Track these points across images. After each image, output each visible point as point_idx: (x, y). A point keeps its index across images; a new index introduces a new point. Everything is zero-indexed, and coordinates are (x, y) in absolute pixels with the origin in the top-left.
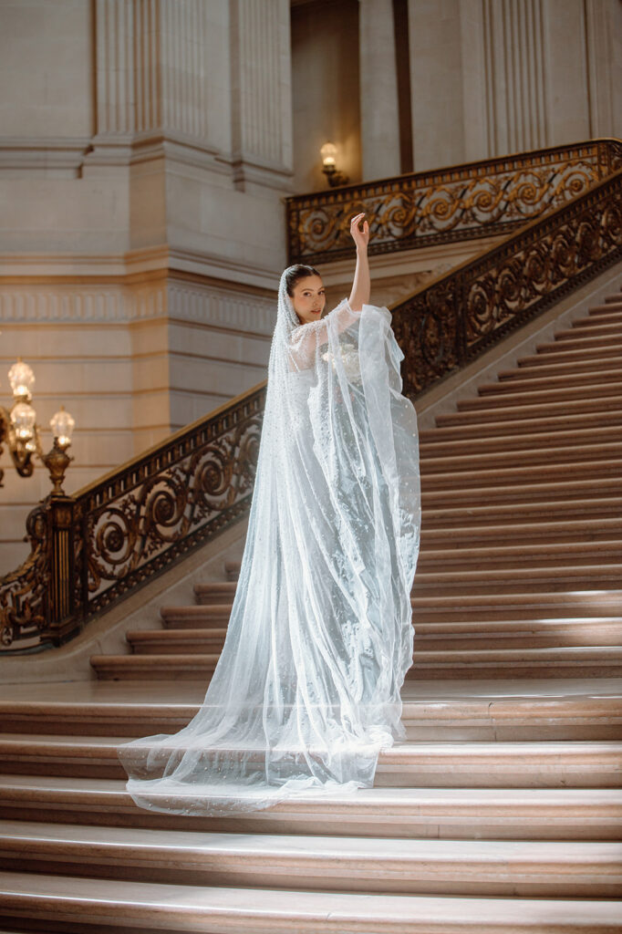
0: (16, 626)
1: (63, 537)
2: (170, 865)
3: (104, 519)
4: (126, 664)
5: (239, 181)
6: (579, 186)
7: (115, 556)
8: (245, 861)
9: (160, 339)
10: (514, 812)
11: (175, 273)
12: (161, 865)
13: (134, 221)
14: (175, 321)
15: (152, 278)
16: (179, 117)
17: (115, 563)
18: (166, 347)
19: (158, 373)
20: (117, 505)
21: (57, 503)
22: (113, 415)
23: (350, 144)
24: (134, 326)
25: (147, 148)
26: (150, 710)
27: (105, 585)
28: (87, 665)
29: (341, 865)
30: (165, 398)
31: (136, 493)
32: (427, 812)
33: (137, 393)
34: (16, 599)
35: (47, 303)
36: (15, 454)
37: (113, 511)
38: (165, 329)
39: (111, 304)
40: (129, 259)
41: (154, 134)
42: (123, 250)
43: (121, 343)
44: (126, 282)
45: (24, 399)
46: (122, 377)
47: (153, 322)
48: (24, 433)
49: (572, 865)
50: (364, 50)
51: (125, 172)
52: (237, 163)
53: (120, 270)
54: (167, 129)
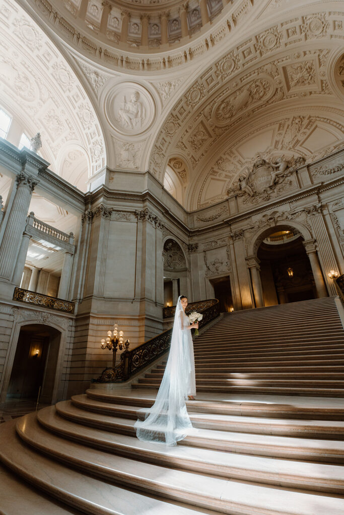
0: (117, 377)
1: (127, 359)
2: (156, 458)
3: (135, 356)
4: (138, 385)
5: (156, 305)
6: (209, 306)
7: (137, 363)
8: (181, 461)
9: (143, 329)
10: (266, 447)
11: (146, 318)
12: (154, 457)
13: (140, 310)
14: (146, 326)
15: (143, 319)
16: (147, 295)
17: (137, 364)
18: (144, 330)
19: (143, 334)
20: (138, 353)
21: (127, 352)
22: (135, 340)
23: (171, 303)
24: (139, 326)
25: (143, 299)
26: (147, 400)
27: (135, 369)
28: (130, 385)
29: (215, 467)
30: (144, 338)
31: (141, 351)
32: (236, 444)
33: (139, 337)
34: (117, 371)
35: (126, 322)
36: (119, 346)
37: (137, 354)
38: (144, 327)
39: (136, 323)
40: (139, 316)
41: (144, 297)
42: (138, 314)
43: (137, 329)
44: (138, 320)
45: (122, 337)
46: (137, 335)
47: (143, 326)
48: (121, 342)
49: (305, 477)
50: (173, 289)
51: (139, 303)
52: (156, 303)
53: (137, 318)
54: (146, 297)
